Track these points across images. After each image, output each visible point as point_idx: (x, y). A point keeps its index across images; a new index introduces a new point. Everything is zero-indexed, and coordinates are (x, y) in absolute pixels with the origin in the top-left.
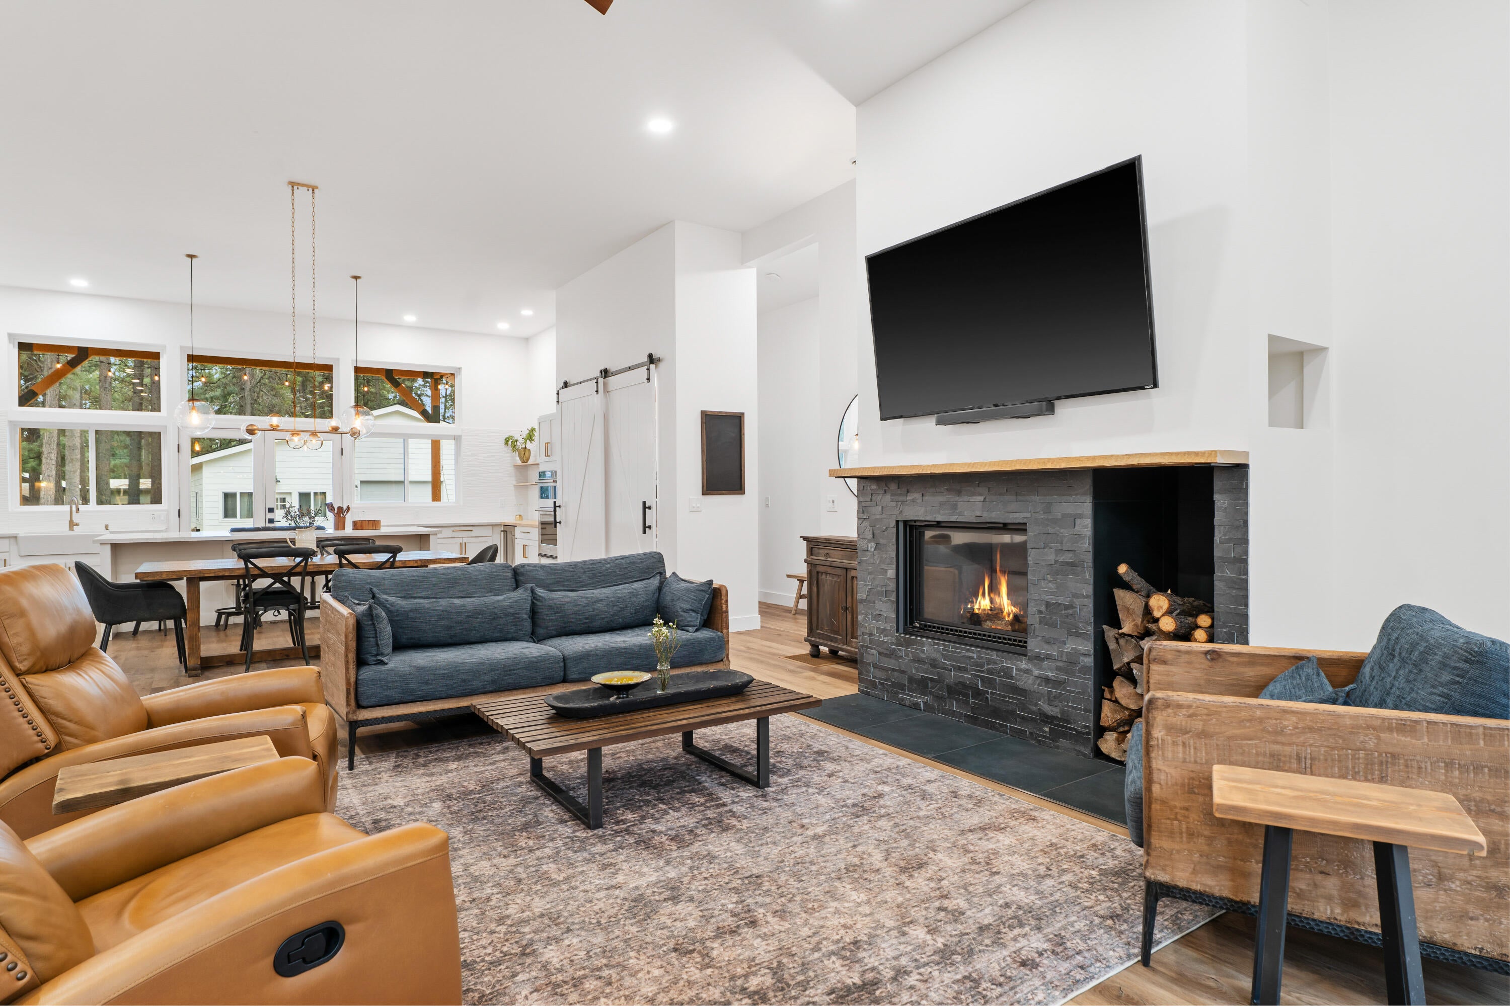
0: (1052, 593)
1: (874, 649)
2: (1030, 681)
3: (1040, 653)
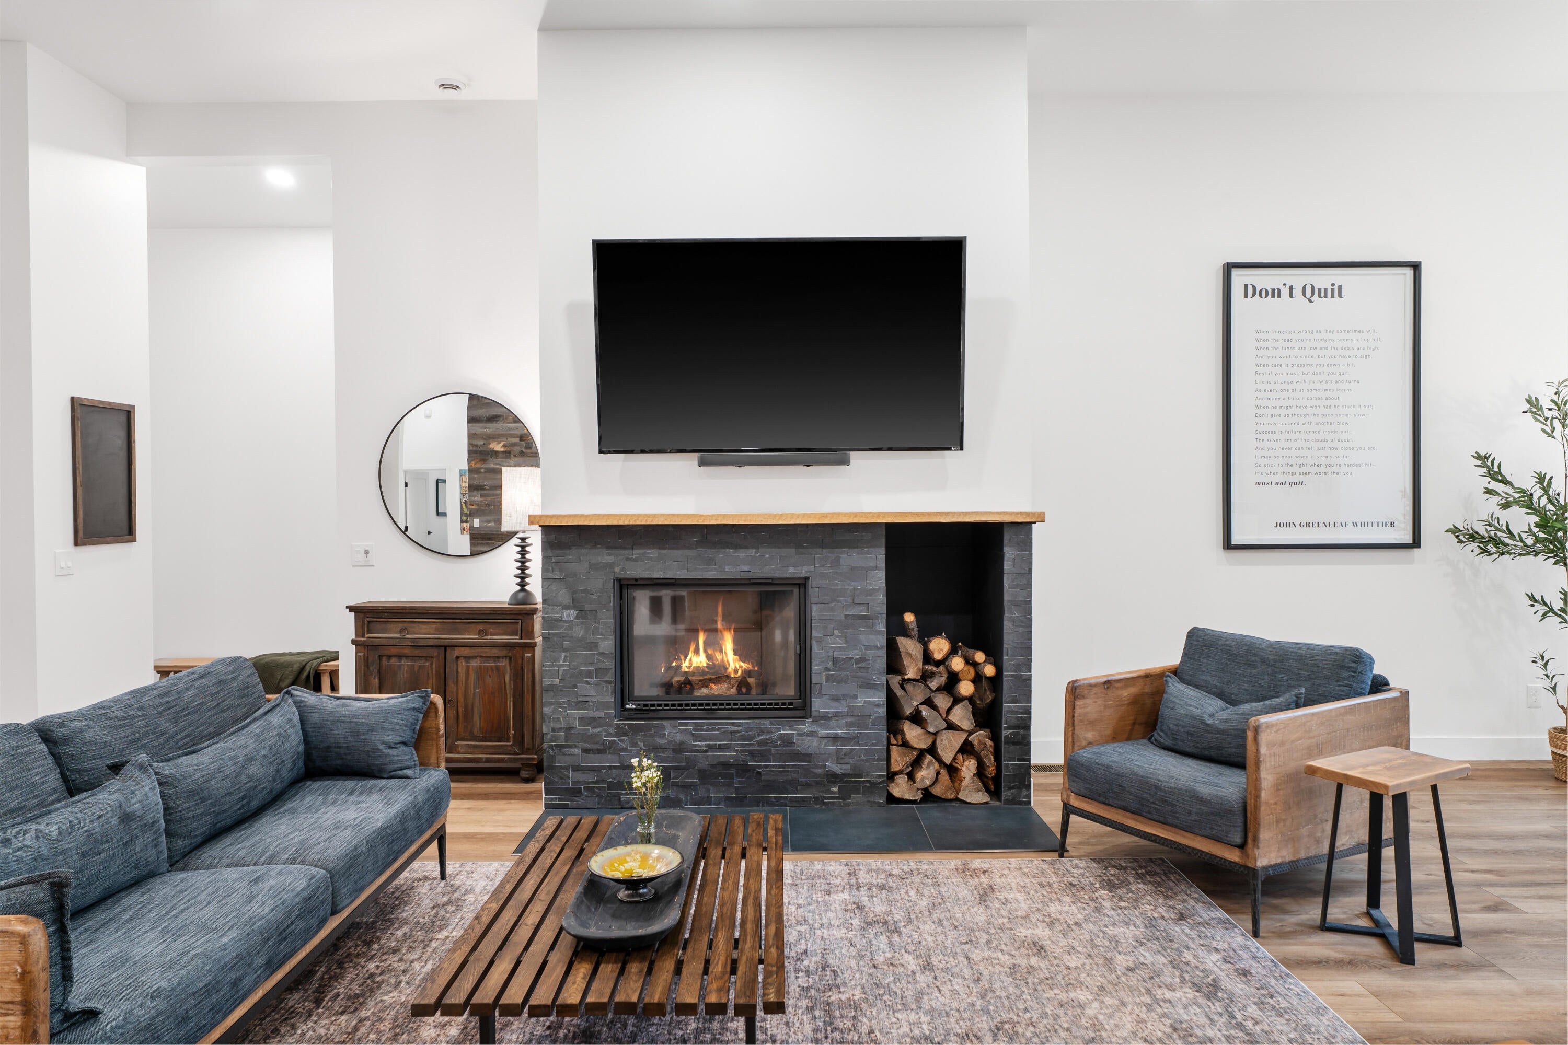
0: (841, 649)
1: (575, 746)
2: (815, 744)
3: (828, 712)
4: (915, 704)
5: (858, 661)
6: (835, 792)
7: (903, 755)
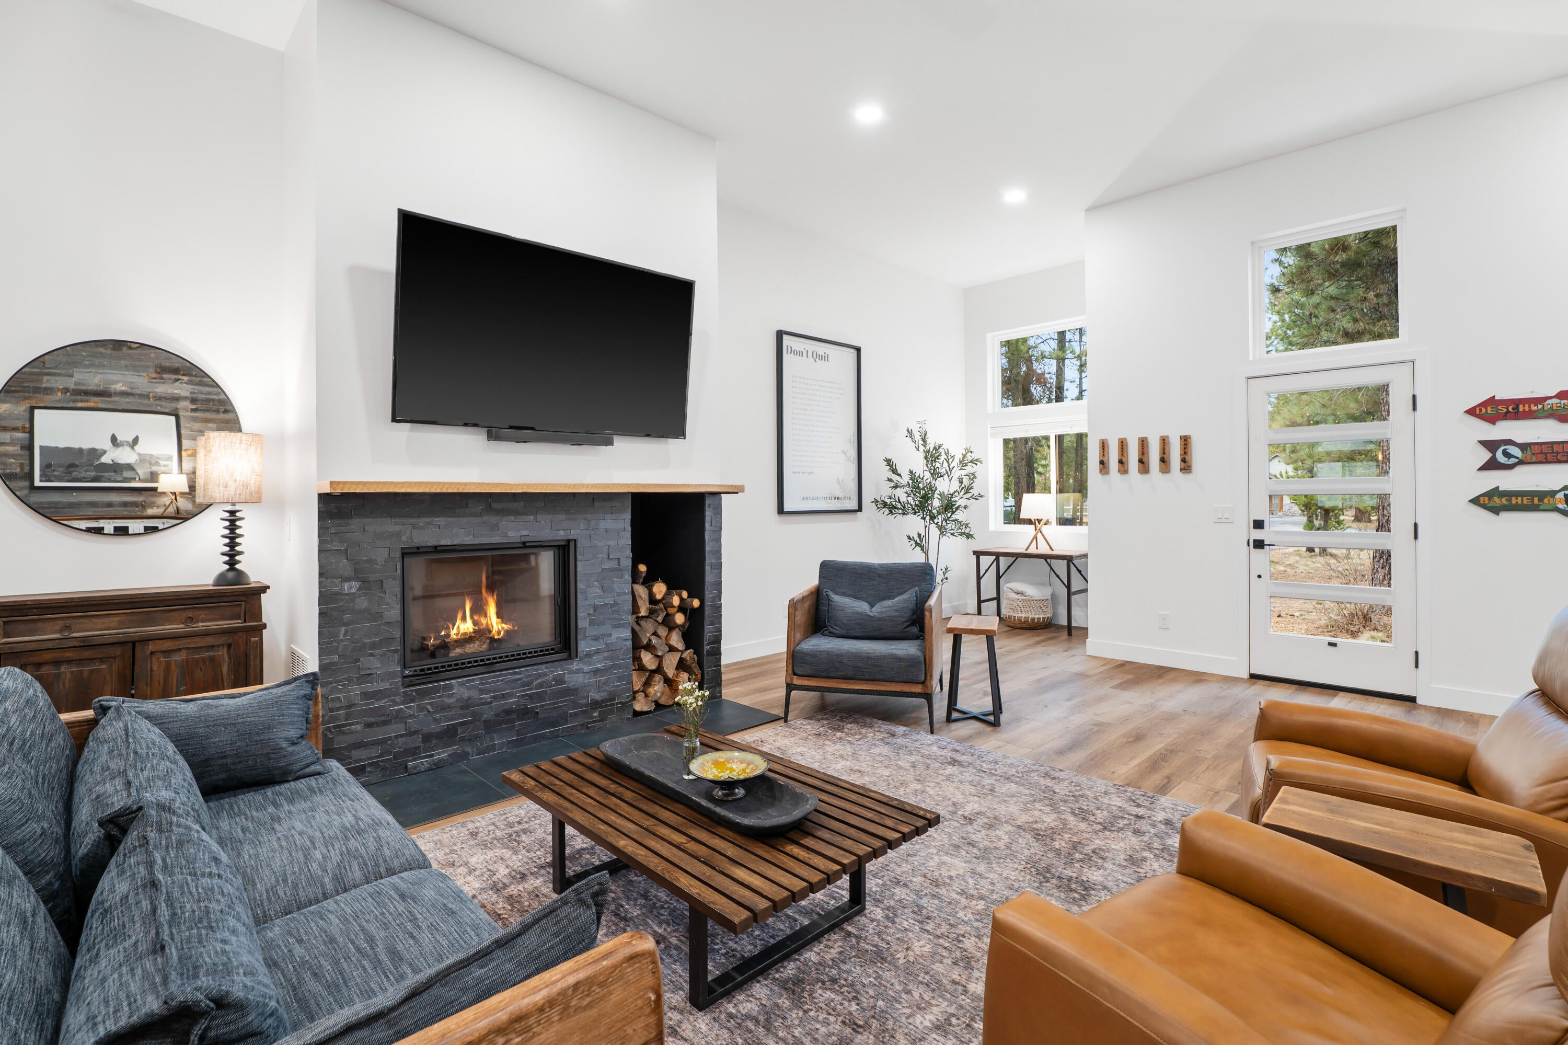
0: (600, 597)
2: (581, 679)
3: (591, 651)
4: (648, 635)
5: (612, 606)
6: (595, 717)
7: (639, 677)
